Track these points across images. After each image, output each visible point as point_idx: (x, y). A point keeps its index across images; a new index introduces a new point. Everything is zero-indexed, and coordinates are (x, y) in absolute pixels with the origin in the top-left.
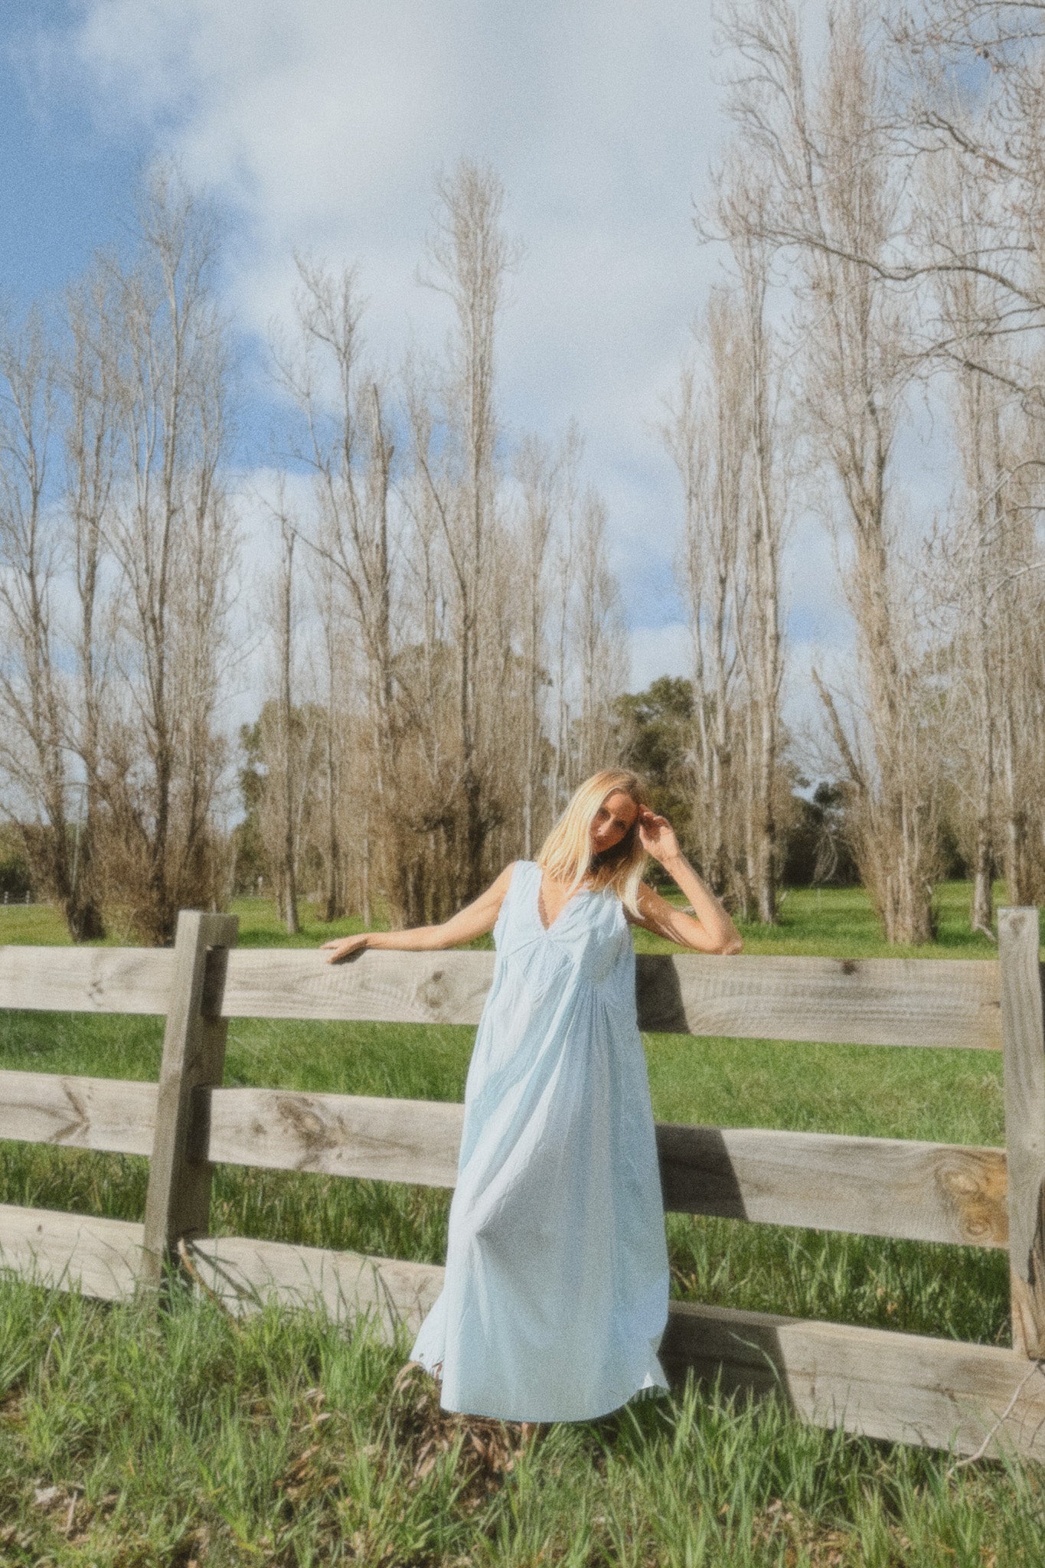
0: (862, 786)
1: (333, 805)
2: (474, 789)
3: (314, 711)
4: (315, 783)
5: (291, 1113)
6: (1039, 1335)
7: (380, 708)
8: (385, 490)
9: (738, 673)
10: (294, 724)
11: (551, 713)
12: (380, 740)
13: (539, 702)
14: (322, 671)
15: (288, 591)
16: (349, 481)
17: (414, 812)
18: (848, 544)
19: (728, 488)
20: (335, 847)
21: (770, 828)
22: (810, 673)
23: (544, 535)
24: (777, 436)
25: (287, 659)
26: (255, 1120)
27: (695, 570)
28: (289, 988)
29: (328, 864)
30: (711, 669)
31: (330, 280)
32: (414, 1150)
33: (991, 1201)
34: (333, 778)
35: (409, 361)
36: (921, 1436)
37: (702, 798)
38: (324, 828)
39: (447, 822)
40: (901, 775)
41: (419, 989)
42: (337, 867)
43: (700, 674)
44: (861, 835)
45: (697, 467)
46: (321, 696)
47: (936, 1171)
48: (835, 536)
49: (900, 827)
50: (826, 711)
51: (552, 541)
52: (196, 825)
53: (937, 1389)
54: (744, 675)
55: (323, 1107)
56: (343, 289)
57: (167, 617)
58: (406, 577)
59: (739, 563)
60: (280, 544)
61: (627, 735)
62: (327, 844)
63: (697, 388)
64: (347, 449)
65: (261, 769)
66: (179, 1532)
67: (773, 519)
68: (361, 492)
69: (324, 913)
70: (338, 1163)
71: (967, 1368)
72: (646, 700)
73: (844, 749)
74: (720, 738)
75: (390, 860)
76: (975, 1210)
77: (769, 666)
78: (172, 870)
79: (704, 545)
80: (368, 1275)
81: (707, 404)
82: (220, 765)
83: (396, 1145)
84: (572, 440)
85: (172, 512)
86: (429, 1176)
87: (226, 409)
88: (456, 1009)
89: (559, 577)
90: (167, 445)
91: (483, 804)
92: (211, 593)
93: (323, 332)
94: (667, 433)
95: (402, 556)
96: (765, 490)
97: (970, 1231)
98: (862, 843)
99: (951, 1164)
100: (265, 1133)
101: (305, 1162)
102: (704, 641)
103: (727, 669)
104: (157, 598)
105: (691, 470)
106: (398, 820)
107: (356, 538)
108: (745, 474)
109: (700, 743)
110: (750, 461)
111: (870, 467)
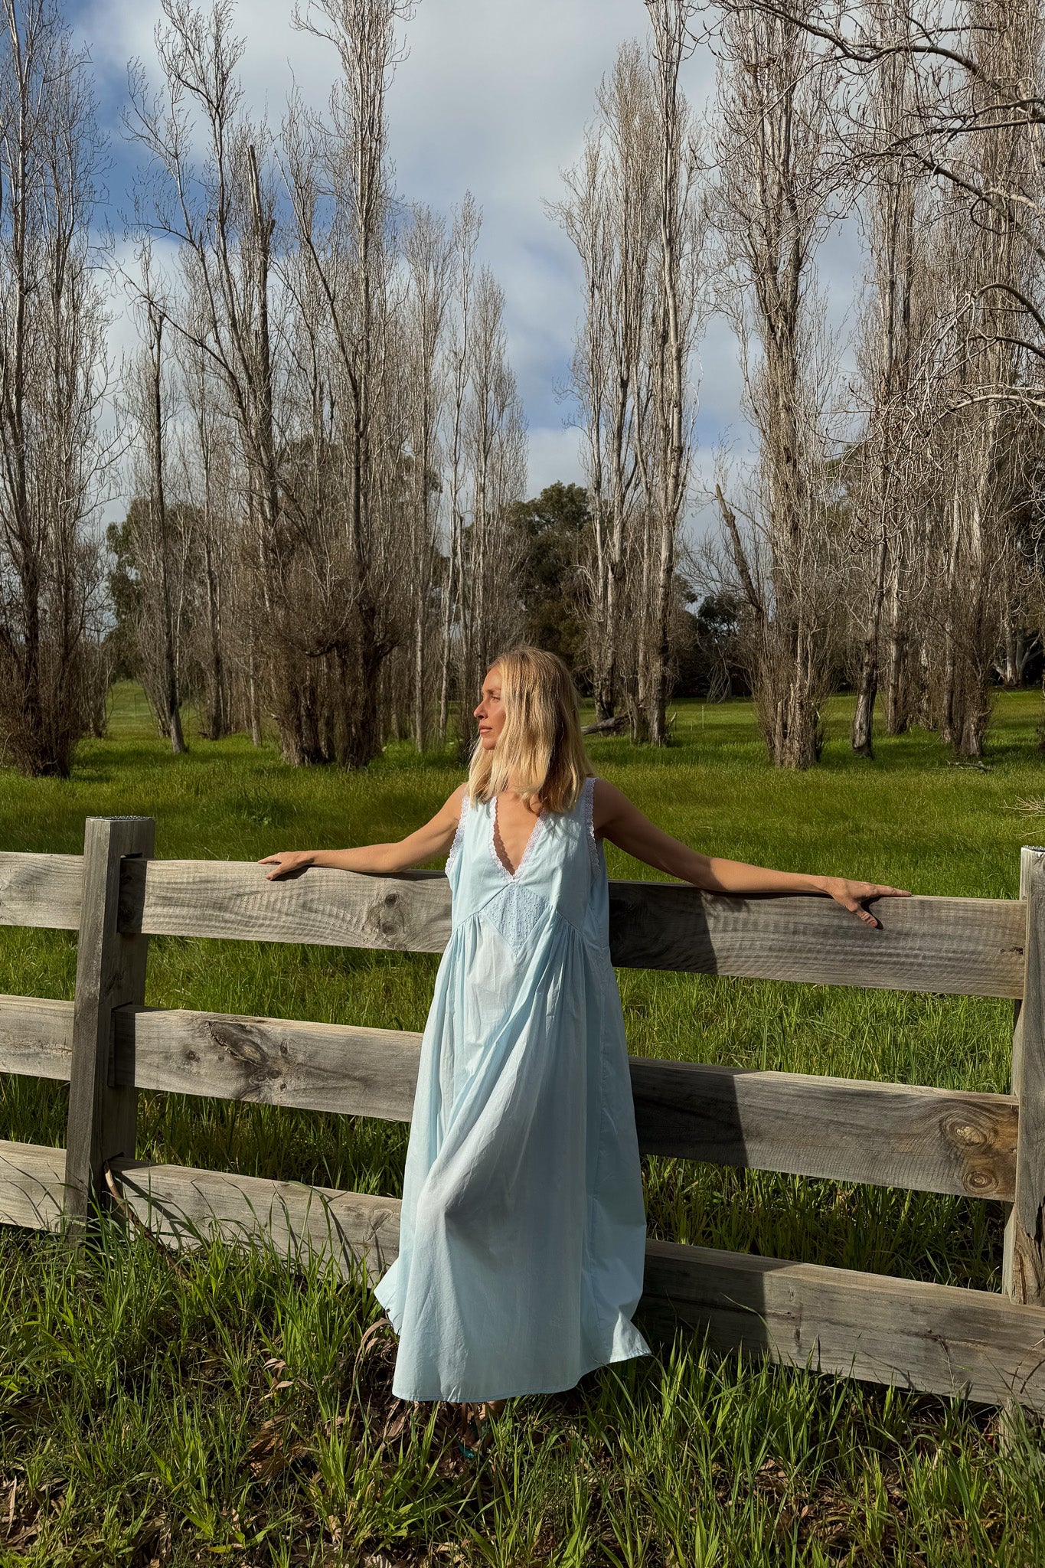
0: (759, 610)
1: (213, 618)
2: (369, 612)
3: (189, 513)
4: (193, 591)
5: (227, 1040)
6: (1039, 1288)
7: (265, 519)
8: (266, 271)
9: (637, 485)
10: (167, 530)
11: (445, 525)
12: (266, 556)
13: (430, 510)
14: (197, 472)
15: (157, 381)
16: (225, 257)
17: (307, 636)
18: (757, 349)
19: (631, 283)
20: (218, 661)
21: (664, 650)
22: (715, 492)
23: (437, 326)
24: (686, 227)
25: (159, 458)
26: (185, 1047)
27: (596, 370)
28: (220, 906)
29: (211, 681)
30: (609, 481)
31: (198, 16)
32: (367, 1083)
33: (998, 1153)
34: (213, 590)
35: (292, 122)
36: (908, 1380)
37: (596, 617)
38: (207, 642)
39: (342, 646)
40: (799, 598)
41: (371, 912)
42: (220, 683)
43: (598, 487)
44: (756, 660)
45: (600, 257)
46: (197, 497)
47: (941, 1121)
48: (745, 341)
49: (794, 651)
50: (728, 531)
51: (445, 333)
52: (69, 643)
53: (928, 1335)
54: (642, 488)
55: (262, 1034)
56: (214, 29)
57: (25, 410)
58: (290, 372)
59: (641, 363)
60: (146, 328)
61: (521, 547)
62: (211, 659)
63: (602, 168)
64: (223, 221)
65: (132, 574)
66: (137, 1526)
67: (681, 319)
68: (236, 270)
69: (209, 730)
70: (281, 1094)
71: (959, 1316)
72: (535, 507)
73: (743, 572)
74: (616, 557)
75: (280, 684)
76: (980, 1162)
77: (671, 481)
78: (46, 692)
79: (605, 343)
80: (318, 1208)
81: (612, 185)
82: (91, 578)
83: (346, 1076)
84: (467, 218)
85: (25, 291)
86: (383, 1110)
87: (81, 169)
88: (413, 935)
89: (452, 375)
90: (15, 211)
91: (378, 626)
92: (72, 384)
93: (192, 81)
94: (569, 216)
95: (282, 347)
96: (672, 287)
97: (973, 1183)
98: (756, 668)
99: (957, 1115)
100: (198, 1060)
101: (245, 1092)
102: (603, 450)
103: (625, 481)
104: (13, 390)
105: (595, 261)
106: (287, 641)
107: (234, 325)
108: (650, 268)
109: (595, 559)
110: (656, 253)
111: (784, 266)
